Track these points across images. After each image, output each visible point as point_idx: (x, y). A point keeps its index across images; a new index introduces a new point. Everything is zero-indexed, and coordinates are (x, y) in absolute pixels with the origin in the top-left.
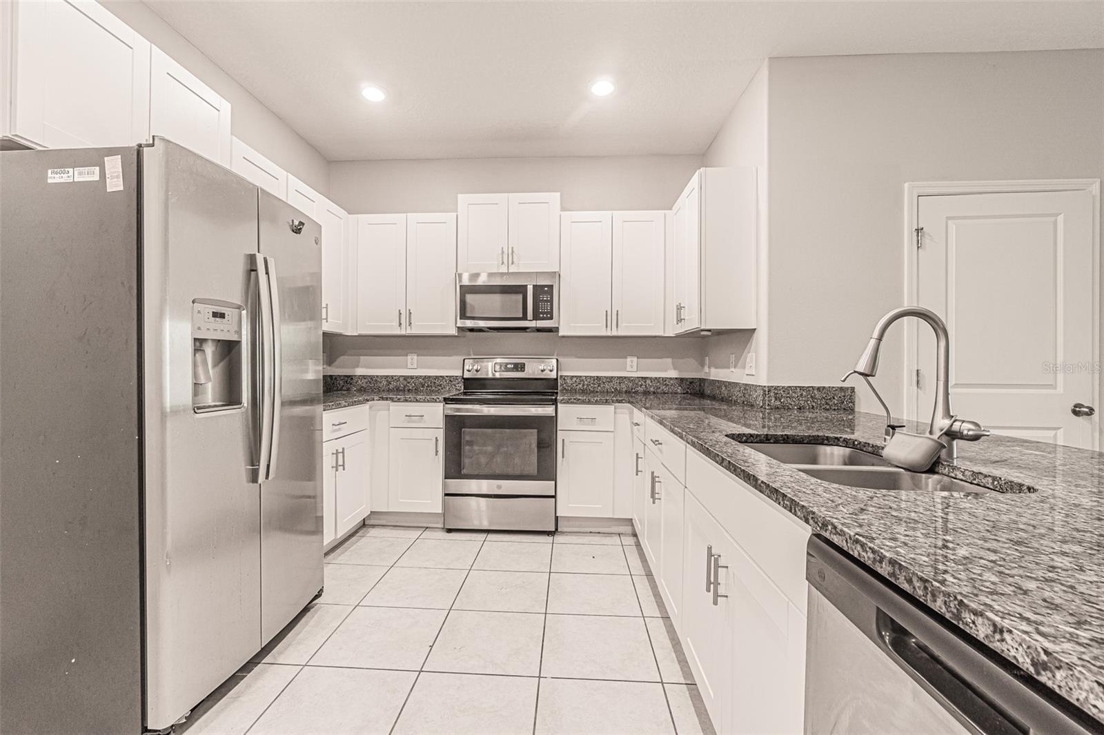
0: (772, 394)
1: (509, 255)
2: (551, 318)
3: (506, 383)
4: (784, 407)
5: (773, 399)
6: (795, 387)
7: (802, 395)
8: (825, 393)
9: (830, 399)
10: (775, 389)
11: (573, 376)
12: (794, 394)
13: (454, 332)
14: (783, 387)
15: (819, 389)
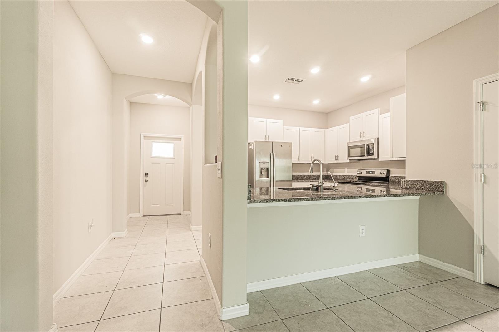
0: (405, 183)
1: (362, 134)
2: (373, 155)
3: (367, 178)
4: (410, 188)
5: (406, 185)
6: (415, 180)
7: (418, 184)
8: (428, 183)
9: (430, 186)
10: (407, 181)
11: (394, 176)
12: (414, 183)
13: (348, 161)
14: (410, 180)
15: (425, 181)
